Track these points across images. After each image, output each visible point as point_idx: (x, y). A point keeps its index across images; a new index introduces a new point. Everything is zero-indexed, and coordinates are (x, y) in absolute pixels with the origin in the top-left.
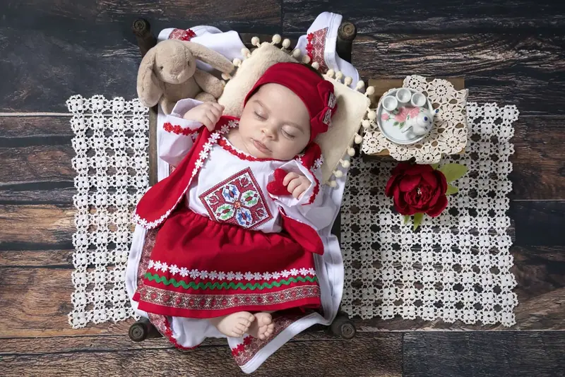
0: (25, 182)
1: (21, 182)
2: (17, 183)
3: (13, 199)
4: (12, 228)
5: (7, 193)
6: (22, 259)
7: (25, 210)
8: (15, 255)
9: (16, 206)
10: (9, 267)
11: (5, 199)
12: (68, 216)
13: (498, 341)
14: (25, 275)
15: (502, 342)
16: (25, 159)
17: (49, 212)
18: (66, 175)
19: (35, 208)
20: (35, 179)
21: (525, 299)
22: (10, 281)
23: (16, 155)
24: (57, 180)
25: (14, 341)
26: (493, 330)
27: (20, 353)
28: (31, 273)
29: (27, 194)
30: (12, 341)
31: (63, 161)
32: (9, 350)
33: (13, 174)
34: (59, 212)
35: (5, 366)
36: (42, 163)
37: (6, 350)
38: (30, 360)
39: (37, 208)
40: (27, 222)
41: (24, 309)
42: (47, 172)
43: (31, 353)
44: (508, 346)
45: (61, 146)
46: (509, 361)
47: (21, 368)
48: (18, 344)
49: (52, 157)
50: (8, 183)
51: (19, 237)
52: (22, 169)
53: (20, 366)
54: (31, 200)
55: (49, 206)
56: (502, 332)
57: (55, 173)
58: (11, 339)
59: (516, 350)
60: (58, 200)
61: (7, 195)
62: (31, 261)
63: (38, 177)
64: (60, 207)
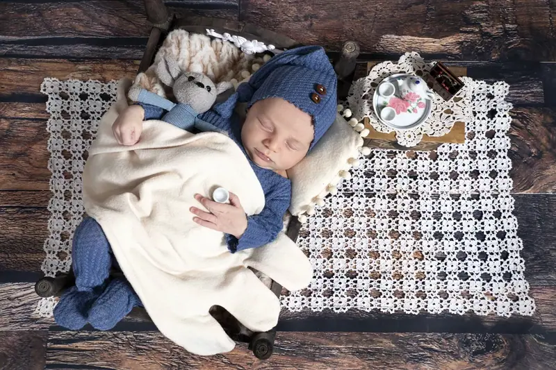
0: (40, 37)
1: (36, 37)
2: (32, 38)
3: (27, 53)
4: (22, 81)
5: (22, 47)
6: (31, 112)
7: (38, 64)
8: (24, 107)
9: (29, 60)
10: (17, 118)
11: (18, 53)
12: (80, 70)
13: (530, 204)
14: (34, 127)
15: (533, 205)
16: (40, 15)
17: (62, 66)
18: (82, 32)
19: (47, 62)
20: (51, 34)
21: (553, 161)
22: (17, 133)
23: (32, 11)
24: (72, 36)
25: (19, 193)
26: (524, 193)
27: (24, 206)
28: (41, 126)
29: (41, 48)
30: (17, 193)
31: (78, 18)
32: (14, 202)
33: (28, 29)
34: (70, 66)
35: (8, 219)
36: (57, 19)
37: (10, 202)
38: (34, 213)
39: (50, 62)
40: (38, 75)
41: (31, 161)
42: (62, 28)
43: (36, 205)
44: (540, 210)
45: (77, 3)
46: (541, 224)
47: (25, 220)
48: (22, 196)
49: (67, 13)
50: (23, 38)
51: (30, 89)
52: (38, 25)
53: (24, 218)
54: (44, 54)
55: (61, 60)
56: (534, 196)
57: (71, 29)
58: (16, 191)
59: (548, 214)
60: (72, 55)
61: (22, 49)
62: (41, 114)
63: (52, 32)
64: (73, 61)
